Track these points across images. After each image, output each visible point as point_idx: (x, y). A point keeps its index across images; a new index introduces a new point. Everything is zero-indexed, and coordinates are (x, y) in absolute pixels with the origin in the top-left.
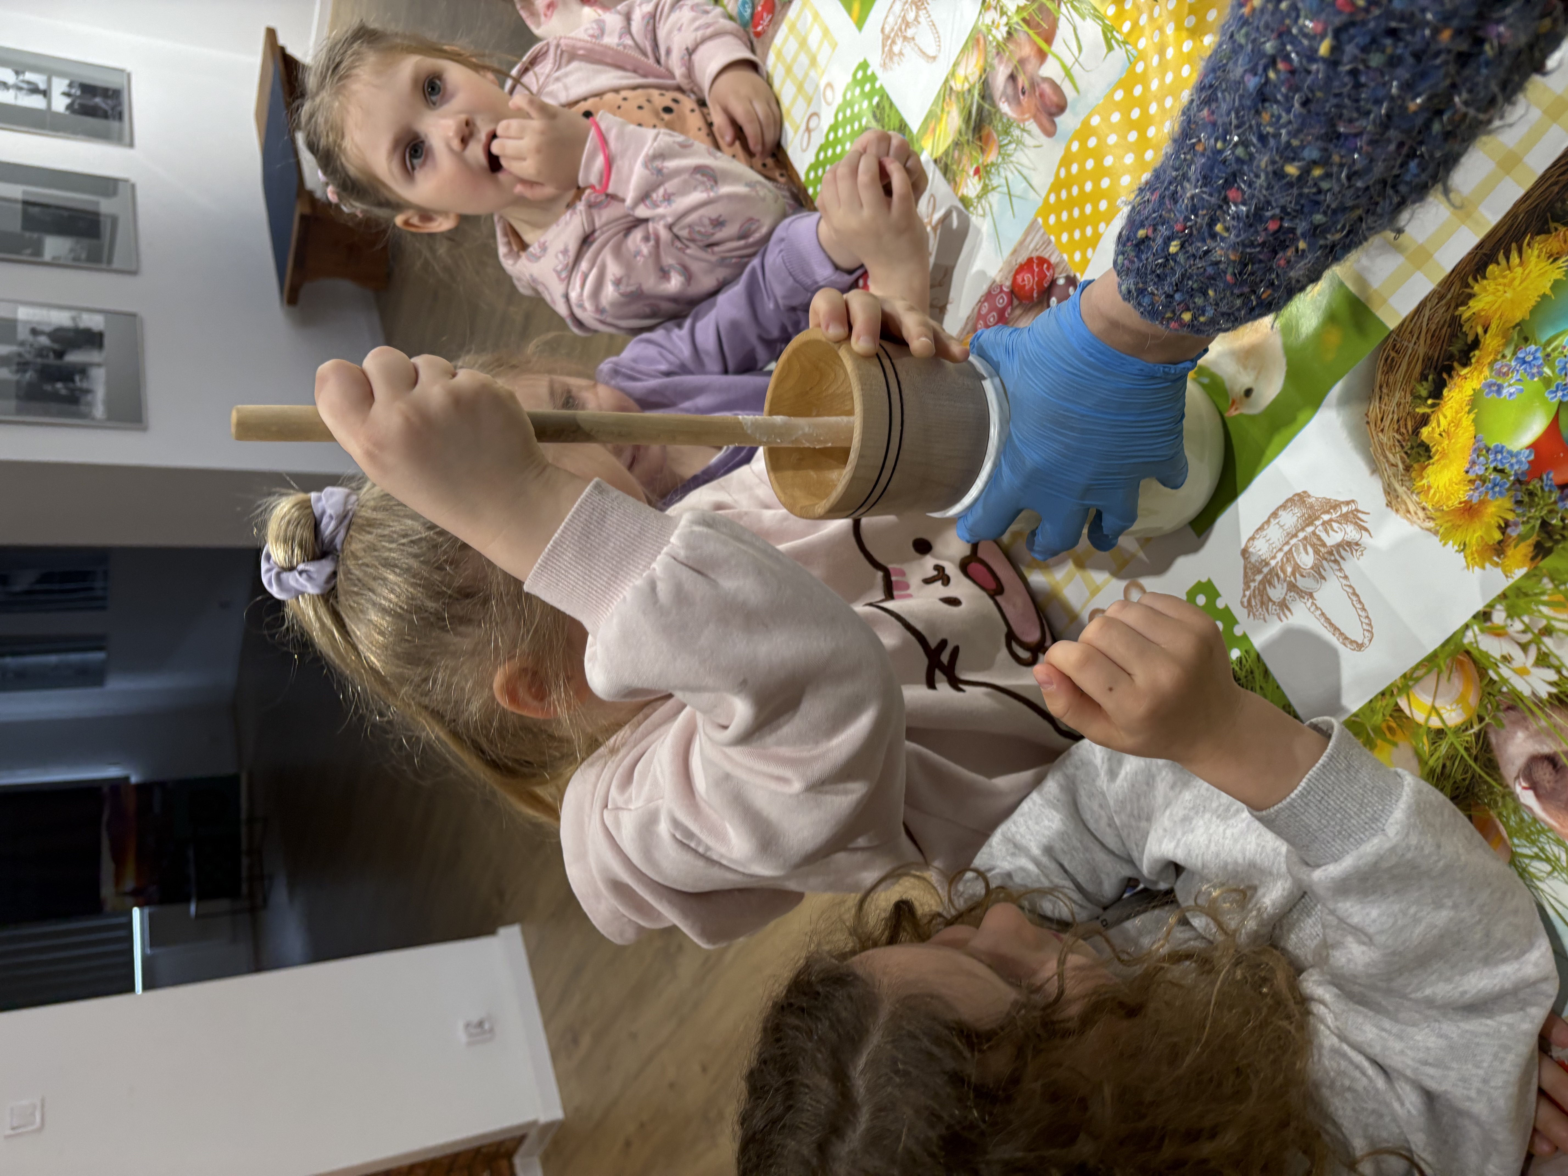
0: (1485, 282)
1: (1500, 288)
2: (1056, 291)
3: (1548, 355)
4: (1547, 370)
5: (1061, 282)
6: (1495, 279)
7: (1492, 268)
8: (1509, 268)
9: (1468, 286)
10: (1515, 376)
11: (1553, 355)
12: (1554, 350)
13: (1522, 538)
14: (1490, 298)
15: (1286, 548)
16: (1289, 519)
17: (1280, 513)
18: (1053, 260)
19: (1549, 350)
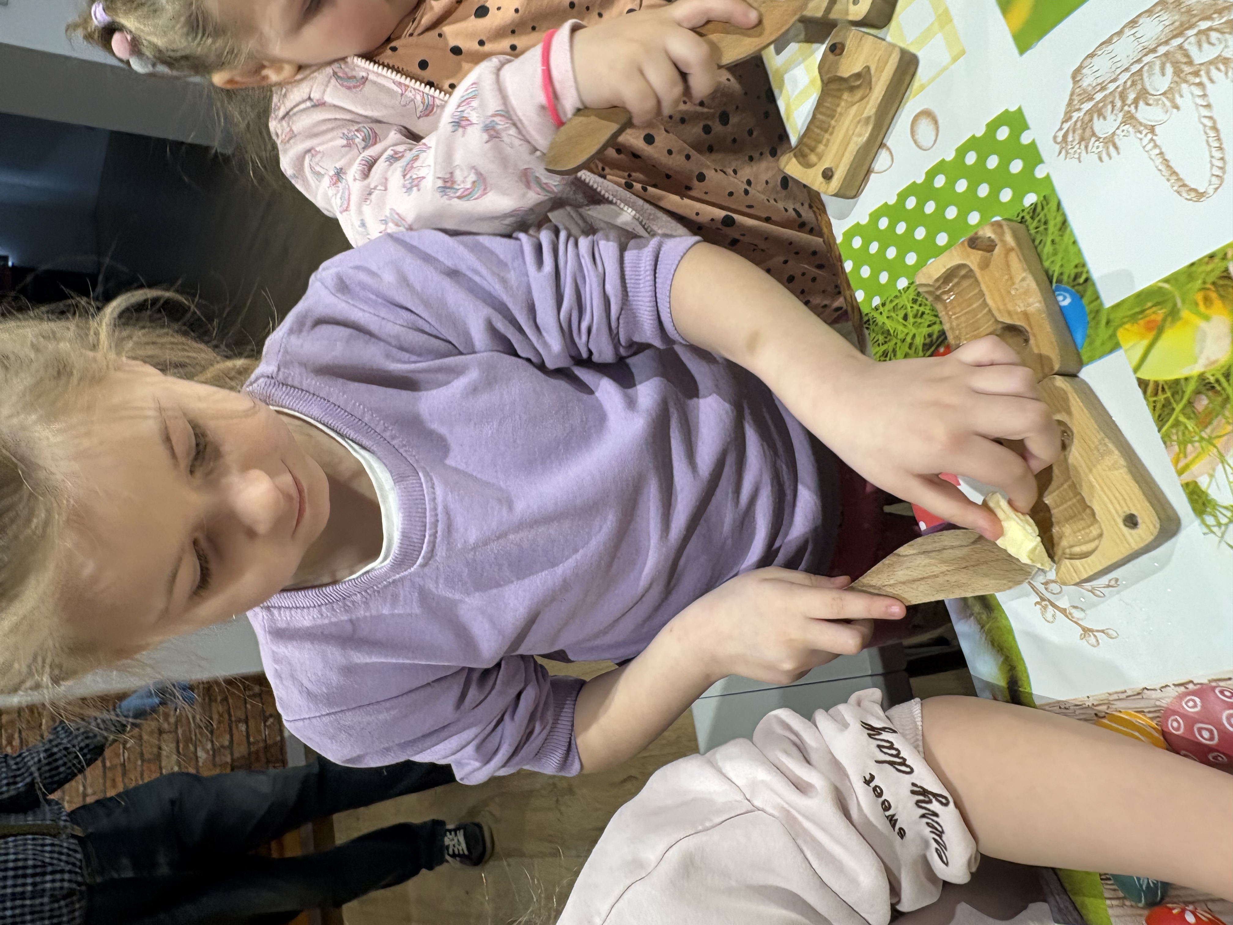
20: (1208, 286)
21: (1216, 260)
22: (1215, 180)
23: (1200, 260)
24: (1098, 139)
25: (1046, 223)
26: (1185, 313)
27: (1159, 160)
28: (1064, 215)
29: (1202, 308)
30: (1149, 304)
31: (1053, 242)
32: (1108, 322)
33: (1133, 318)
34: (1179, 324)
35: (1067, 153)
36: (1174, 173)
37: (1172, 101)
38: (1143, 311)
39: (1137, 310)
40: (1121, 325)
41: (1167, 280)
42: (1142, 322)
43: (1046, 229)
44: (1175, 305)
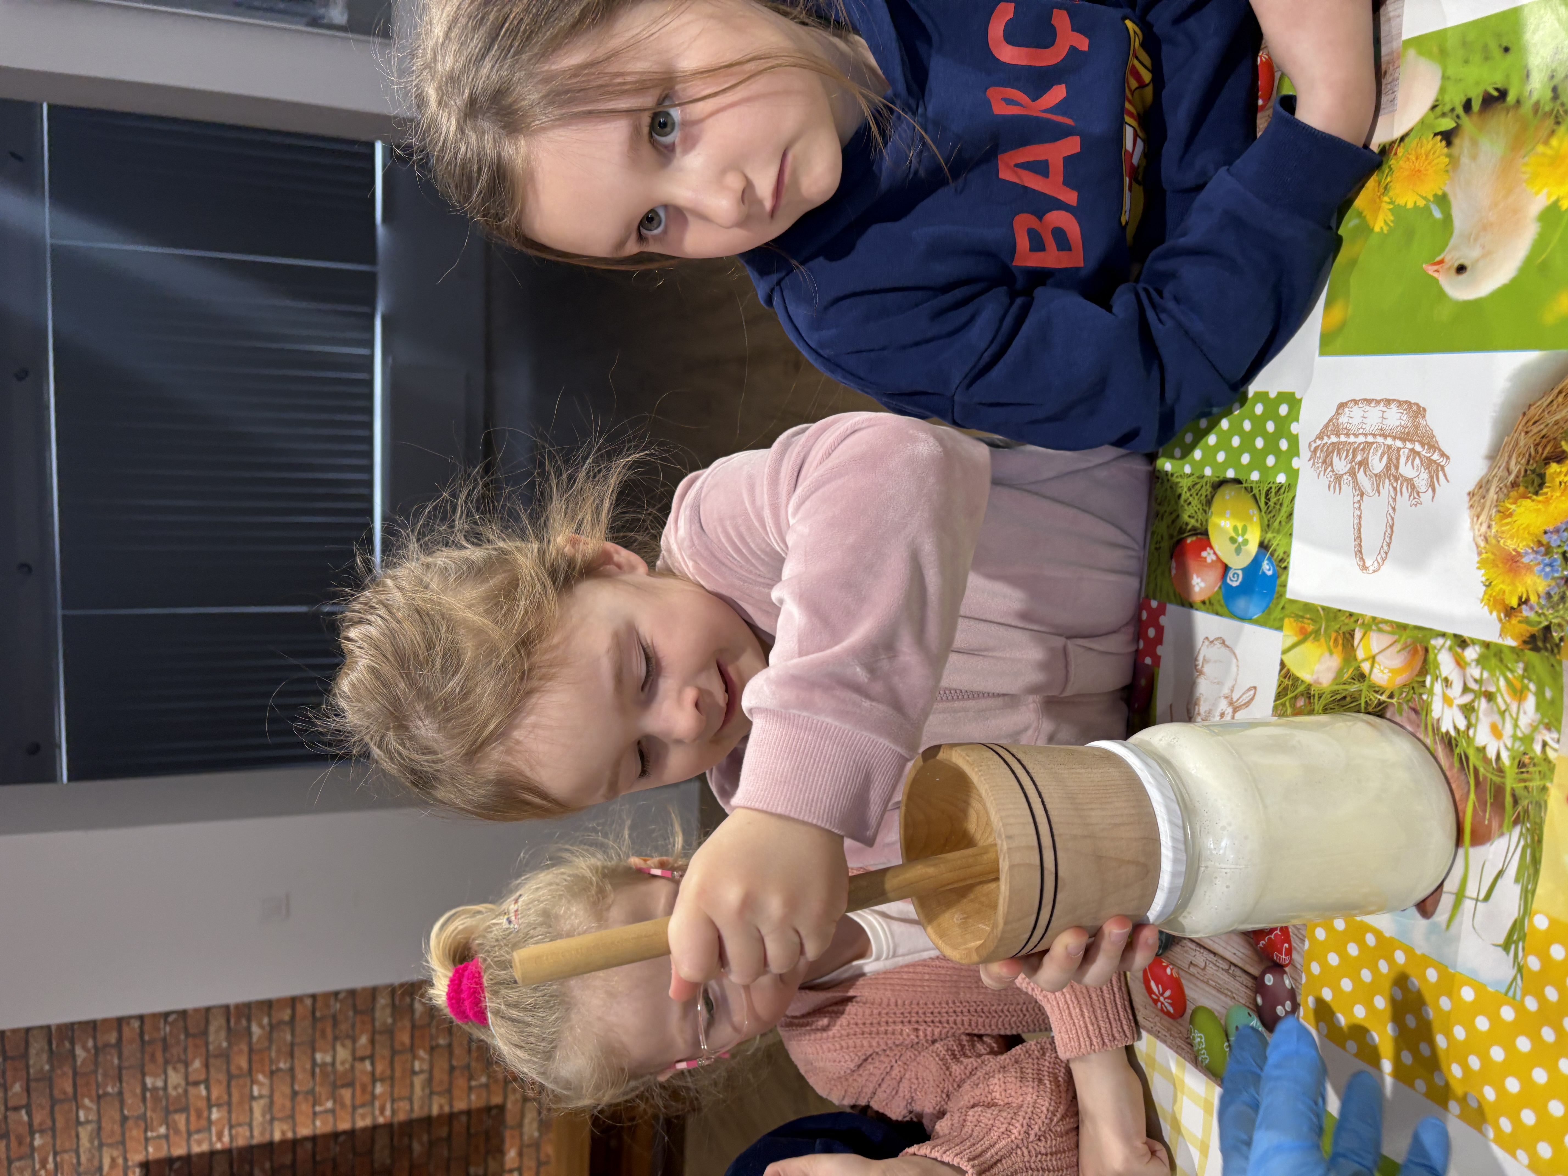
20: (1341, 632)
21: (1353, 619)
22: (1376, 564)
23: (1345, 611)
24: (1333, 471)
25: (1281, 505)
26: (1323, 640)
27: (1356, 521)
28: (1292, 508)
29: (1332, 643)
30: (1308, 616)
31: (1280, 522)
32: (1283, 608)
33: (1298, 617)
34: (1316, 643)
35: (1313, 464)
36: (1360, 537)
37: (1378, 486)
38: (1303, 617)
39: (1301, 614)
40: (1289, 616)
41: (1324, 609)
42: (1300, 624)
43: (1280, 510)
44: (1320, 629)
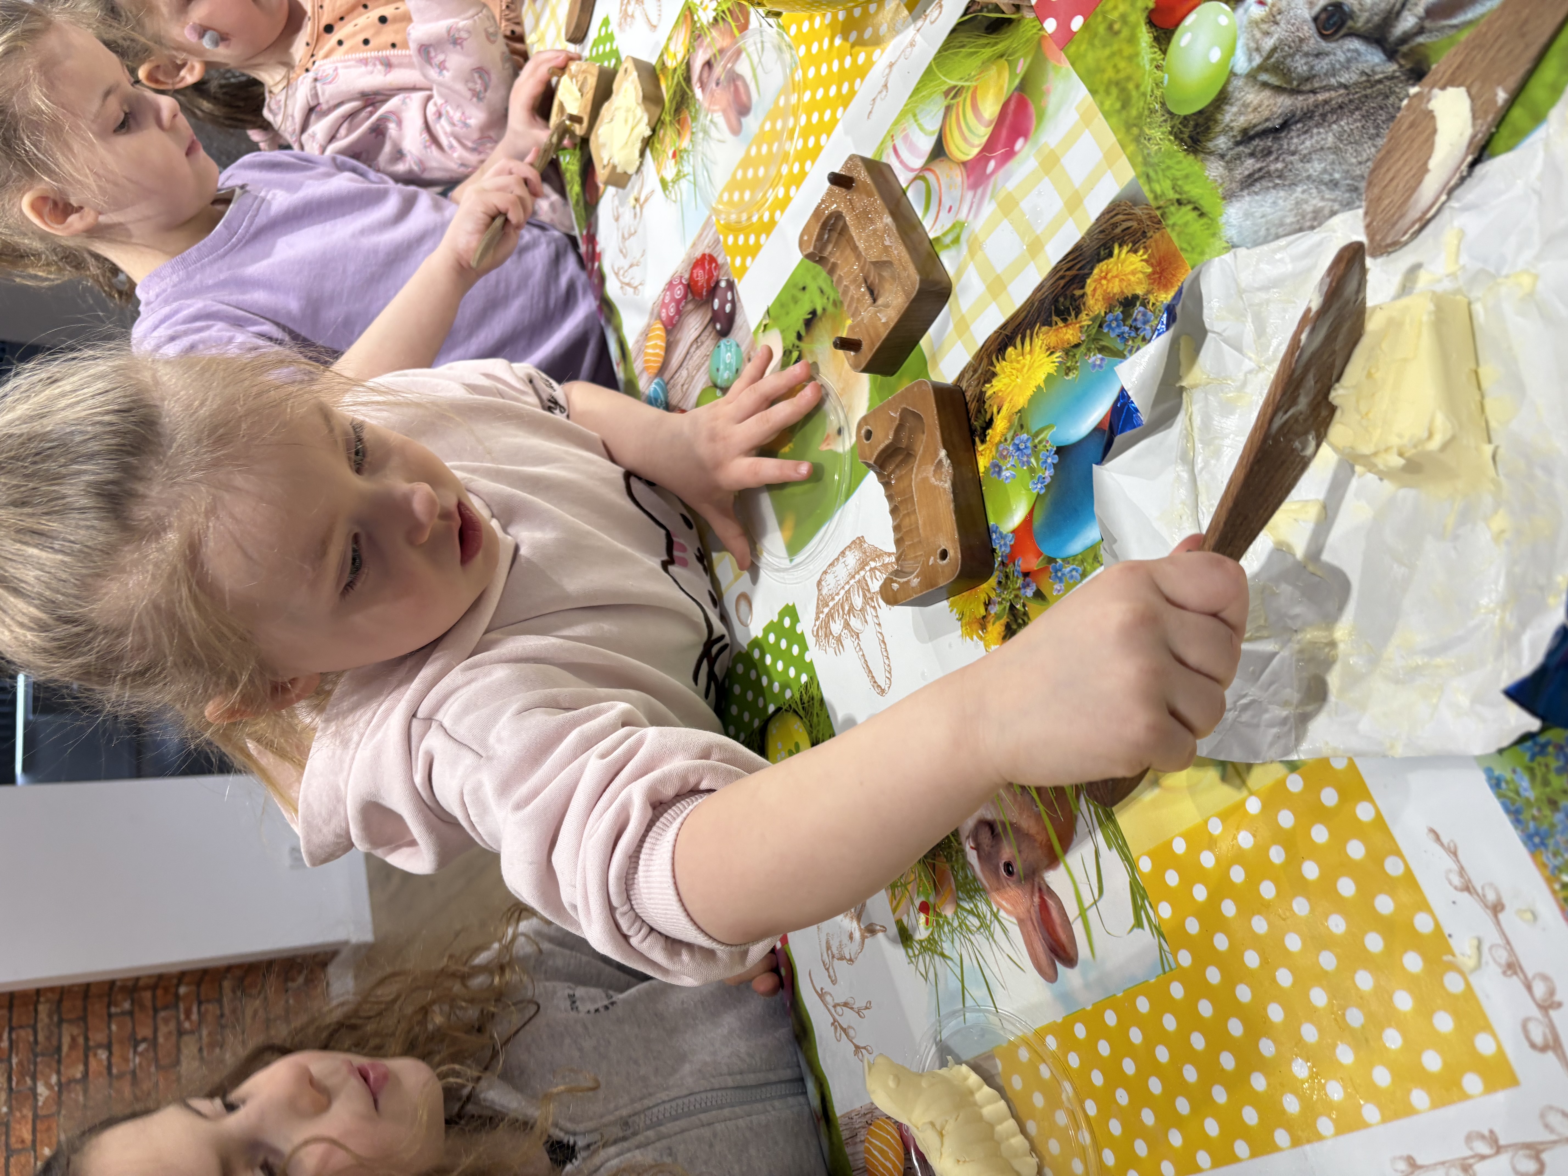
0: (1004, 363)
1: (1014, 372)
2: (719, 292)
3: (1035, 447)
4: (1033, 460)
5: (723, 284)
6: (1011, 362)
7: (1010, 350)
8: (1023, 355)
9: (992, 364)
10: (1011, 461)
11: (1040, 447)
12: (1040, 442)
13: (998, 617)
14: (1006, 381)
15: (847, 587)
16: (852, 559)
17: (847, 553)
18: (720, 260)
19: (1036, 441)
